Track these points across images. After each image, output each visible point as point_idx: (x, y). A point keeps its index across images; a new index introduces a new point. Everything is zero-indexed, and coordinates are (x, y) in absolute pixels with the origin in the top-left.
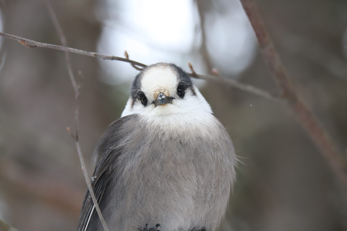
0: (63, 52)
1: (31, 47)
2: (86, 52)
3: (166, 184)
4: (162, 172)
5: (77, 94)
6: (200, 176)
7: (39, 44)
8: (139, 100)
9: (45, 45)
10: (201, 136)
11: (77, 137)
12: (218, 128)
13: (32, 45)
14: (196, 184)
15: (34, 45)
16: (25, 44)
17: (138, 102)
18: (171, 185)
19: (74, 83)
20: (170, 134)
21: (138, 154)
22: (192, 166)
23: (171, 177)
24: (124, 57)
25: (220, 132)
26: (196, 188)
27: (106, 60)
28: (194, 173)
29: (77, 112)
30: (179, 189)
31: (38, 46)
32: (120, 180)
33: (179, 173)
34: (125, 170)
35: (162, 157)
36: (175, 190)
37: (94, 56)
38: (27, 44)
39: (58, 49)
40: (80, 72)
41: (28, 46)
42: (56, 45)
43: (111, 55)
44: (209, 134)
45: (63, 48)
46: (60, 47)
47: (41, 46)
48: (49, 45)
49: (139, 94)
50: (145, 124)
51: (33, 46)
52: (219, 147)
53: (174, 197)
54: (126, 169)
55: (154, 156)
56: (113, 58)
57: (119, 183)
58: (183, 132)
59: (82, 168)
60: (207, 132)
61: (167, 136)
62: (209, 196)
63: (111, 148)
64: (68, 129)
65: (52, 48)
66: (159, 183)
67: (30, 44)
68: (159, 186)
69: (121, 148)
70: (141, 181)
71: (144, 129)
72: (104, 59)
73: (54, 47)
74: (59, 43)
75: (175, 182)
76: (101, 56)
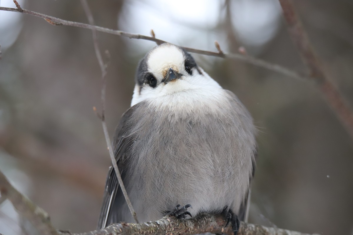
0: (90, 31)
1: (57, 25)
2: (112, 30)
3: (182, 168)
4: (176, 157)
5: (104, 74)
6: (215, 155)
7: (64, 22)
8: (147, 84)
9: (71, 23)
10: (211, 113)
11: (103, 117)
12: (229, 102)
13: (58, 23)
14: (212, 164)
15: (60, 23)
16: (51, 22)
17: (146, 85)
18: (187, 167)
19: (101, 63)
20: (179, 114)
21: (150, 141)
22: (205, 145)
23: (186, 160)
24: (150, 36)
25: (231, 106)
26: (212, 167)
27: (132, 39)
28: (209, 153)
29: (103, 92)
30: (196, 171)
31: (64, 24)
32: (136, 168)
33: (193, 154)
34: (139, 160)
35: (174, 141)
36: (191, 173)
37: (120, 35)
38: (53, 22)
39: (84, 27)
40: (107, 52)
41: (54, 24)
42: (82, 24)
43: (137, 34)
44: (219, 110)
45: (90, 27)
46: (86, 25)
47: (67, 24)
48: (75, 23)
49: (146, 76)
50: (154, 107)
51: (59, 25)
52: (231, 122)
53: (191, 180)
54: (140, 158)
55: (166, 141)
56: (139, 37)
57: (136, 173)
58: (192, 111)
59: (108, 148)
60: (217, 108)
61: (177, 118)
62: (227, 174)
63: (123, 137)
64: (94, 108)
65: (78, 26)
66: (174, 167)
67: (56, 22)
68: (175, 171)
69: (132, 137)
70: (156, 168)
71: (153, 113)
72: (130, 38)
73: (80, 25)
74: (87, 22)
75: (191, 165)
76: (127, 35)
